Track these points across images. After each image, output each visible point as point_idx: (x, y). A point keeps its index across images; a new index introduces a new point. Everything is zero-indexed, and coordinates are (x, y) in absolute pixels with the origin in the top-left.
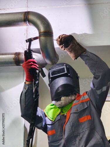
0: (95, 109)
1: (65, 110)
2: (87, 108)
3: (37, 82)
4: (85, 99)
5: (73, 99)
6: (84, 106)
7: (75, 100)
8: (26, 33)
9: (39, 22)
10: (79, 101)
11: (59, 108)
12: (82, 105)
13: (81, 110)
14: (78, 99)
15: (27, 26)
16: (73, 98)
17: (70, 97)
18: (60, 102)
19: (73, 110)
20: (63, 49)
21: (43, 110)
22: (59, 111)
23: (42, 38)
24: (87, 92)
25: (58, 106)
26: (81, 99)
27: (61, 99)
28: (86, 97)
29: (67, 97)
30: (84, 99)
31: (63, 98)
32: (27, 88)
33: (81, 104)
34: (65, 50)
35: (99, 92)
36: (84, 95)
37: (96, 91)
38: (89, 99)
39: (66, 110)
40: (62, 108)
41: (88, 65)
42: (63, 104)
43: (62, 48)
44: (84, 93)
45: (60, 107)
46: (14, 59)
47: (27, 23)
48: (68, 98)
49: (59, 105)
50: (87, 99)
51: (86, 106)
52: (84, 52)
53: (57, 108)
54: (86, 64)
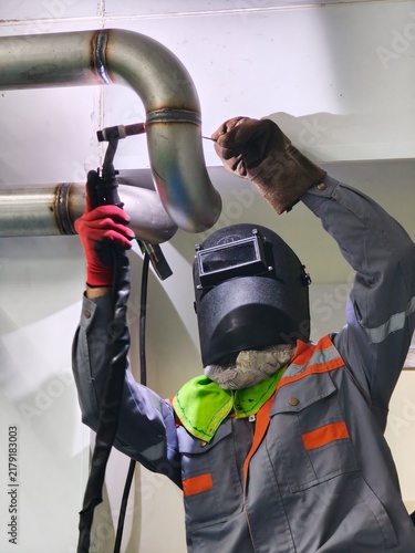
0: (365, 399)
1: (250, 401)
2: (332, 394)
3: (124, 292)
4: (326, 360)
5: (283, 361)
7: (288, 363)
8: (97, 111)
9: (146, 71)
10: (304, 368)
11: (228, 392)
12: (314, 383)
13: (312, 401)
14: (300, 363)
15: (100, 83)
16: (283, 357)
17: (269, 355)
18: (232, 372)
19: (282, 403)
20: (237, 172)
21: (167, 400)
23: (160, 130)
24: (334, 335)
25: (226, 387)
26: (313, 361)
27: (238, 359)
28: (332, 353)
29: (261, 354)
30: (322, 361)
31: (244, 357)
32: (92, 314)
33: (310, 381)
34: (247, 176)
35: (377, 335)
36: (322, 346)
37: (367, 330)
38: (341, 363)
39: (254, 403)
40: (239, 392)
41: (335, 234)
42: (244, 379)
43: (234, 168)
44: (322, 341)
45: (234, 391)
46: (51, 209)
47: (100, 73)
48: (265, 357)
49: (229, 381)
50: (336, 361)
51: (331, 389)
52: (319, 184)
53: (223, 395)
54: (326, 228)
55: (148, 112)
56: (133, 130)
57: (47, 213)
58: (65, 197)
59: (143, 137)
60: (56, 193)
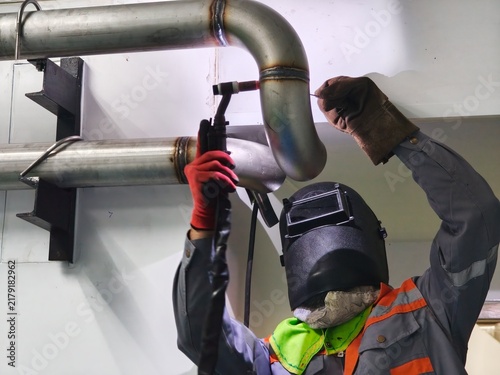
1: (339, 339)
3: (224, 232)
4: (410, 301)
5: (367, 301)
6: (406, 326)
8: (212, 73)
9: (260, 34)
10: (390, 308)
11: (319, 331)
12: (399, 322)
14: (384, 304)
15: (218, 44)
16: (367, 297)
17: (354, 296)
18: (320, 312)
19: (369, 340)
20: (338, 126)
22: (321, 342)
23: (272, 86)
24: (417, 279)
25: (315, 326)
26: (397, 302)
27: (326, 299)
28: (415, 294)
29: (347, 295)
30: (406, 302)
31: (331, 297)
32: (191, 254)
33: (395, 320)
34: (348, 130)
36: (405, 288)
37: (450, 274)
38: (424, 303)
39: (342, 341)
42: (332, 317)
43: (336, 122)
44: (405, 283)
45: (325, 330)
46: (171, 160)
47: (218, 36)
48: (351, 298)
49: (319, 320)
50: (419, 301)
51: (415, 327)
52: (412, 138)
53: (313, 333)
54: (416, 179)
55: (262, 69)
56: (247, 86)
57: (168, 164)
58: (183, 149)
59: (256, 93)
60: (175, 146)
